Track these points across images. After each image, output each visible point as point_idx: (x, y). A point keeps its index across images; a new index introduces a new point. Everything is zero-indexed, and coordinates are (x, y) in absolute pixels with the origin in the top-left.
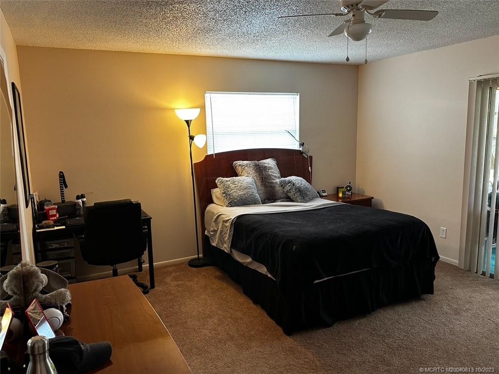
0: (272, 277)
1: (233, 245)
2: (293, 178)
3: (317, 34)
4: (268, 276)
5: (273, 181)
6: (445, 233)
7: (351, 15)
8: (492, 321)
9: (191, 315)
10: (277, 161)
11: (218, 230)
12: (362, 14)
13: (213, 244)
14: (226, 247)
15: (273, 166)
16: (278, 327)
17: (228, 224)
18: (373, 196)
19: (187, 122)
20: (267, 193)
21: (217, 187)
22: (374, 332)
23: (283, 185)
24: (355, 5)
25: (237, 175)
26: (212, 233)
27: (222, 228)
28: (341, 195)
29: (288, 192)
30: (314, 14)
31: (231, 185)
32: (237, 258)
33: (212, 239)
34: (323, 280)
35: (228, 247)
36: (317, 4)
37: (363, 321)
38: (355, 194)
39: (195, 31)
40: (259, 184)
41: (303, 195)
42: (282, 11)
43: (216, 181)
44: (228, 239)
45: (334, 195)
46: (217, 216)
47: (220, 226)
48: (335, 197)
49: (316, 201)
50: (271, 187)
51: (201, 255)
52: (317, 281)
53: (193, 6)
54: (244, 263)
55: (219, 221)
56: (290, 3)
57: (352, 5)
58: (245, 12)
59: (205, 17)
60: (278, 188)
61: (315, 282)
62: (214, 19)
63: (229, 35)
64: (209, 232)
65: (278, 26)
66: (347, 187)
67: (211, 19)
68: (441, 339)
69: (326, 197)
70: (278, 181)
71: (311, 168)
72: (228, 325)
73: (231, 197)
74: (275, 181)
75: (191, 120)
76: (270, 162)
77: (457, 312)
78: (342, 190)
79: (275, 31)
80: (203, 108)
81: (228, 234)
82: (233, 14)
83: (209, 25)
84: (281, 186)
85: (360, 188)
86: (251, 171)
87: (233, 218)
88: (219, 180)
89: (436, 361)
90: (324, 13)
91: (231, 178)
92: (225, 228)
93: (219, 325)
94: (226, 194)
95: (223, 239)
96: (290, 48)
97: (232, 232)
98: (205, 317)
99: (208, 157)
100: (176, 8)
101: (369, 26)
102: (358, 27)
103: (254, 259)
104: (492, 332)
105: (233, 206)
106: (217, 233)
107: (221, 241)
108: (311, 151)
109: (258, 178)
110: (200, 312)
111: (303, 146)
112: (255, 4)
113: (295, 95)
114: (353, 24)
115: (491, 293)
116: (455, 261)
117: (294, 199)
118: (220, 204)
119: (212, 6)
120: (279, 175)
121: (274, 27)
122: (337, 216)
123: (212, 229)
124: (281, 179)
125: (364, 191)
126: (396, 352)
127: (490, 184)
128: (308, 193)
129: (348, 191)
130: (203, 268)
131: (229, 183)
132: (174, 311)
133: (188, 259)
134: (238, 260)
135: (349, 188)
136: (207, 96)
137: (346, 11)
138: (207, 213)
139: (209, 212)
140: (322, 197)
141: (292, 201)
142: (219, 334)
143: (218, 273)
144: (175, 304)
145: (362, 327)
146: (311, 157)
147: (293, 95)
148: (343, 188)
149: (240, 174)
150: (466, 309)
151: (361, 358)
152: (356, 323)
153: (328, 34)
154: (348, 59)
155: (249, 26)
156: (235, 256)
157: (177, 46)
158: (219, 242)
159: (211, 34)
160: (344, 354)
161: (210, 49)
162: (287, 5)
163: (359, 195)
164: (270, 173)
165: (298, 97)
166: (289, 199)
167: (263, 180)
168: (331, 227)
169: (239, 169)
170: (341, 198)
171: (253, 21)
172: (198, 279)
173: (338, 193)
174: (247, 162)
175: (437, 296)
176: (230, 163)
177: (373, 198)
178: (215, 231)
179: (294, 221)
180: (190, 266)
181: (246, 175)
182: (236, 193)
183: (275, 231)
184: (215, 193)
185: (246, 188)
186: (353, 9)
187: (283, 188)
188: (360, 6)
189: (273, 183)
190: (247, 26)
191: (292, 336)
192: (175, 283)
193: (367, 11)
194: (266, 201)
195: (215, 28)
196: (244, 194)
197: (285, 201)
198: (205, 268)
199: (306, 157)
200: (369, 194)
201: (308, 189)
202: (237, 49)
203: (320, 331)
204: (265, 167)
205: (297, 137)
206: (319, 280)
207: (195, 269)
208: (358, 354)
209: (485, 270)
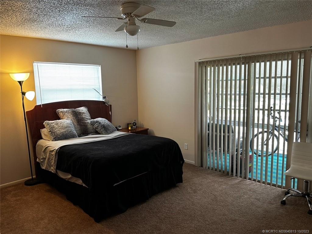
0: (86, 186)
1: (58, 167)
2: (99, 119)
3: (109, 29)
4: (83, 185)
5: (86, 121)
6: (187, 147)
7: (128, 19)
8: (213, 194)
9: (27, 220)
10: (88, 109)
11: (46, 158)
12: (134, 20)
13: (43, 168)
14: (52, 169)
15: (85, 112)
16: (91, 218)
17: (53, 153)
18: (148, 128)
19: (20, 83)
20: (82, 130)
21: (45, 128)
22: (151, 211)
23: (93, 124)
24: (129, 14)
25: (59, 119)
26: (42, 160)
27: (49, 156)
28: (130, 128)
29: (96, 128)
30: (106, 17)
31: (55, 126)
32: (61, 176)
33: (42, 164)
34: (119, 183)
35: (54, 169)
36: (107, 11)
37: (145, 205)
38: (138, 127)
39: (23, 20)
40: (75, 124)
41: (106, 130)
42: (84, 13)
43: (44, 123)
44: (54, 163)
45: (126, 128)
46: (45, 148)
47: (48, 155)
48: (126, 129)
49: (114, 133)
50: (85, 125)
51: (34, 177)
52: (115, 185)
53: (19, 4)
54: (66, 178)
55: (46, 151)
56: (89, 8)
57: (128, 14)
58: (59, 11)
59: (30, 11)
60: (90, 126)
61: (114, 185)
62: (37, 14)
63: (48, 25)
64: (39, 159)
65: (83, 22)
66: (133, 123)
67: (35, 14)
68: (188, 209)
69: (122, 130)
70: (89, 121)
71: (111, 112)
72: (55, 222)
73: (56, 134)
74: (87, 122)
75: (23, 81)
76: (83, 109)
77: (195, 192)
78: (131, 125)
79: (81, 25)
80: (32, 73)
81: (54, 160)
82: (50, 11)
83: (34, 17)
84: (92, 125)
85: (141, 123)
86: (70, 116)
87: (57, 149)
88: (46, 123)
89: (185, 222)
90: (112, 17)
91: (55, 121)
92: (51, 156)
93: (49, 224)
94: (52, 132)
95: (50, 164)
96: (92, 36)
97: (57, 159)
98: (38, 220)
99: (36, 107)
100: (7, 3)
101: (138, 27)
102: (132, 27)
103: (73, 175)
104: (213, 201)
105: (57, 140)
106: (45, 160)
107: (49, 165)
108: (111, 101)
109: (75, 120)
110: (34, 217)
111: (105, 98)
112: (65, 7)
113: (98, 66)
114: (129, 25)
115: (211, 178)
116: (193, 162)
117: (100, 133)
118: (47, 139)
119: (34, 5)
120: (90, 118)
121: (80, 22)
122: (127, 141)
123: (41, 157)
124: (91, 120)
125: (143, 125)
126: (164, 221)
127: (208, 118)
128: (109, 128)
129: (134, 125)
130: (36, 185)
131: (53, 124)
132: (14, 219)
133: (23, 180)
134: (62, 177)
135: (135, 124)
136: (35, 64)
137: (124, 17)
138: (38, 146)
139: (39, 145)
140: (118, 130)
141: (99, 134)
142: (48, 230)
143: (48, 188)
144: (14, 214)
145: (144, 209)
146: (111, 106)
147: (96, 66)
148: (131, 124)
149: (62, 117)
150: (200, 189)
151: (144, 229)
152: (140, 207)
153: (115, 30)
154: (127, 47)
155: (63, 20)
156: (60, 175)
157: (10, 30)
158: (48, 166)
159: (36, 24)
160: (133, 228)
161: (36, 33)
162: (87, 10)
163: (141, 127)
164: (84, 117)
165: (100, 68)
166: (97, 133)
167: (78, 121)
168: (123, 149)
169: (61, 114)
170: (130, 130)
171: (65, 18)
172: (32, 194)
173: (128, 127)
174: (67, 109)
175: (184, 184)
176: (54, 110)
177: (148, 129)
178: (44, 159)
179: (100, 147)
180: (26, 185)
181: (66, 118)
182: (59, 131)
183: (87, 155)
184: (43, 132)
185: (66, 127)
186: (128, 16)
187: (93, 126)
188: (132, 15)
189: (85, 123)
190: (61, 20)
191: (100, 223)
192: (15, 199)
193: (137, 18)
194: (81, 135)
195: (38, 20)
196: (65, 132)
197: (95, 135)
198: (38, 185)
199: (108, 105)
200: (146, 127)
201: (109, 126)
202: (56, 34)
203: (118, 216)
204: (80, 113)
205: (101, 93)
206: (117, 183)
207: (29, 187)
208: (141, 226)
209: (209, 166)
